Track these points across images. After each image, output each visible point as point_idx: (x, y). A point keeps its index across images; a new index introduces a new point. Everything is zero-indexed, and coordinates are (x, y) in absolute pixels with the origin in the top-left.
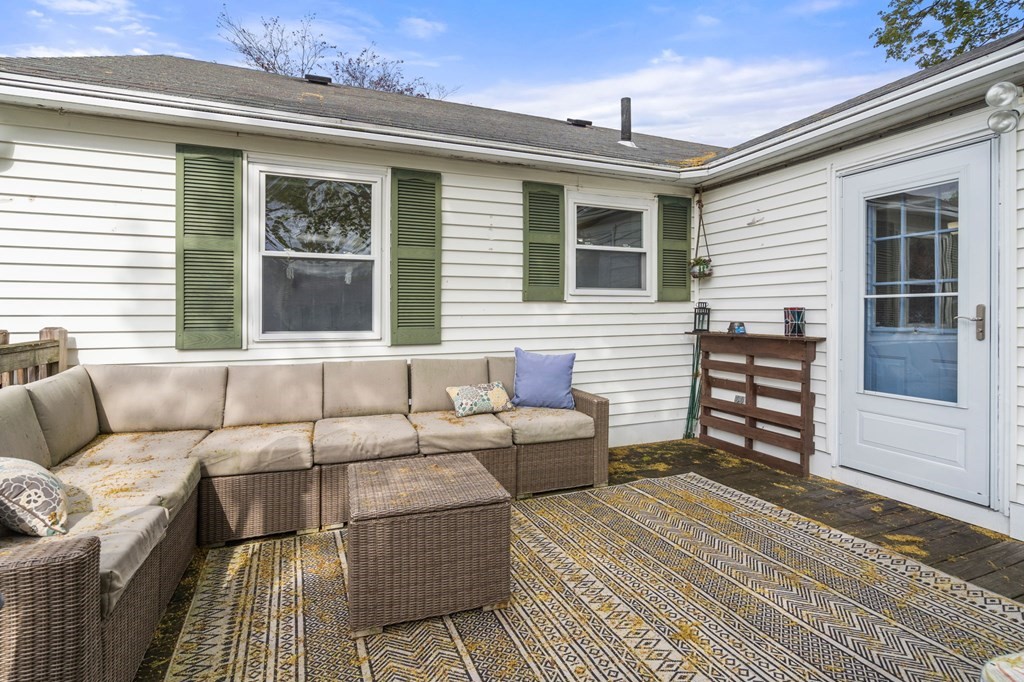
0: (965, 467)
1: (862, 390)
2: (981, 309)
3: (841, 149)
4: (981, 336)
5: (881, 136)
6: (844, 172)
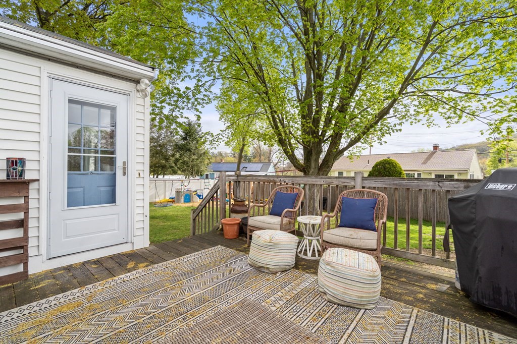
0: (118, 230)
1: (66, 208)
2: (124, 163)
3: (49, 60)
4: (124, 174)
5: (77, 67)
6: (53, 76)
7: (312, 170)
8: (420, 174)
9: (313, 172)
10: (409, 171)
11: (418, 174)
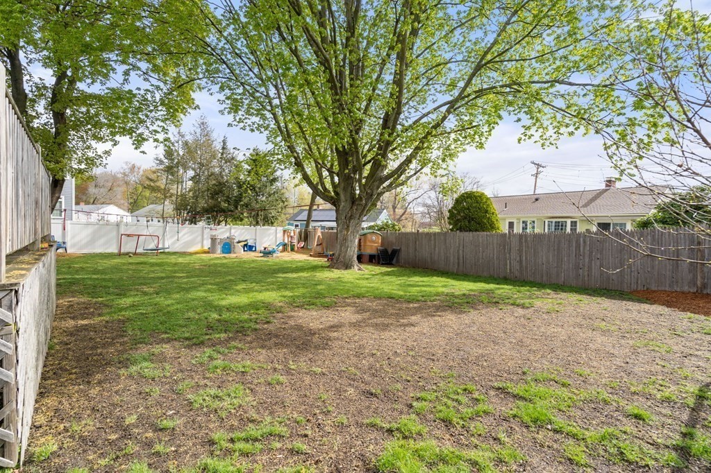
7: (343, 204)
8: (576, 222)
9: (344, 206)
10: (559, 217)
11: (572, 222)
